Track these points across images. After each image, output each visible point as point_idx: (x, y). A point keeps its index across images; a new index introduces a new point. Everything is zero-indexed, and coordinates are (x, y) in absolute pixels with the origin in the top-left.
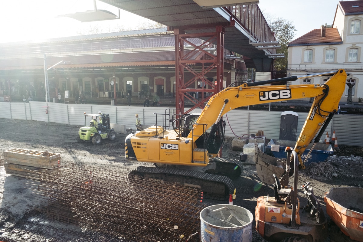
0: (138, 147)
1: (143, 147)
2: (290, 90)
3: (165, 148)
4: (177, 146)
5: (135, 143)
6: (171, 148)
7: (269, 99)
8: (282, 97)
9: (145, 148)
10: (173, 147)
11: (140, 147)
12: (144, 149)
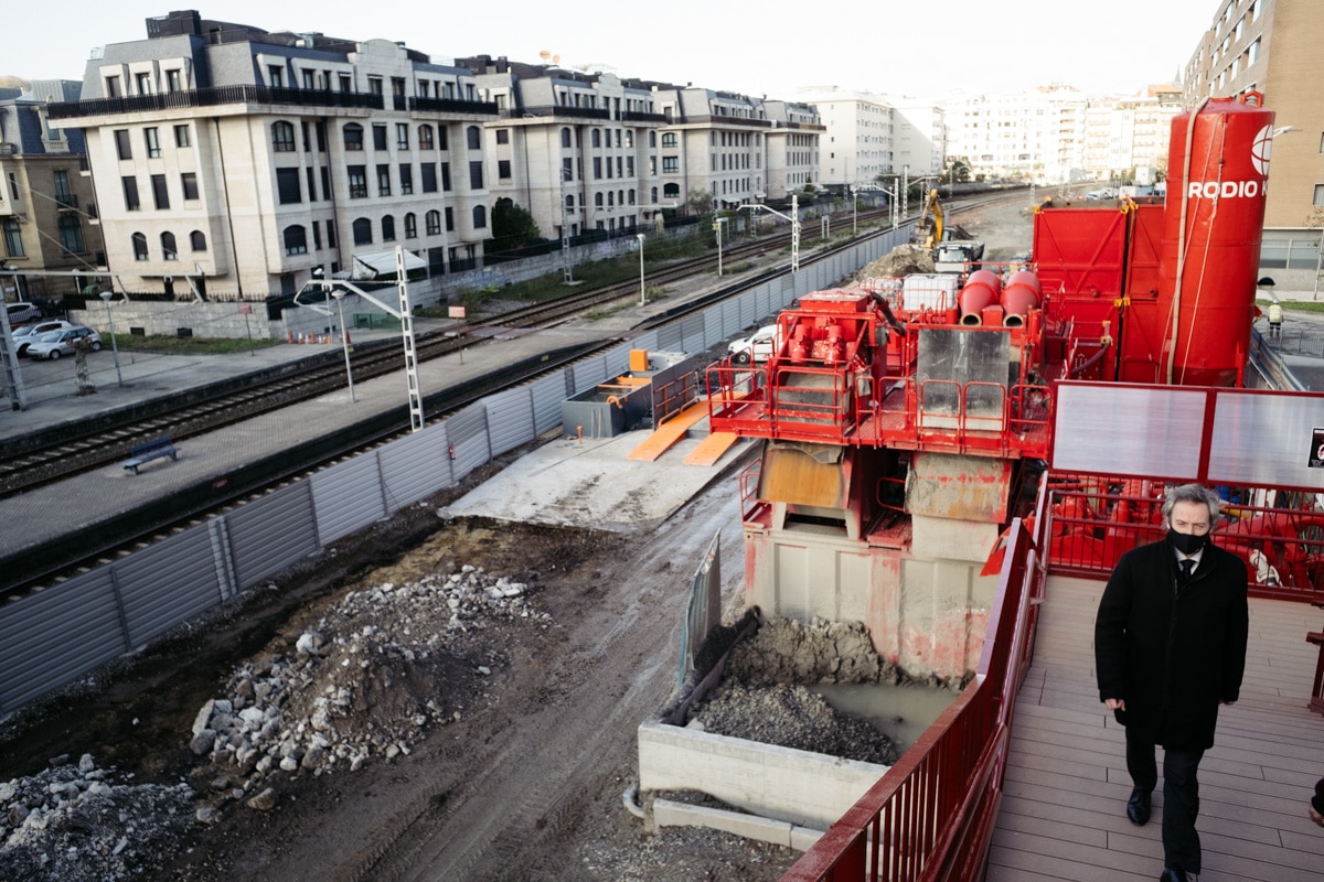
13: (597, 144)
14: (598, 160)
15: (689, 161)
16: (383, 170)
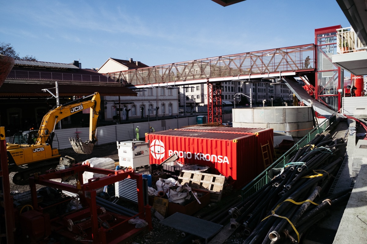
0: (17, 155)
1: (20, 155)
2: (82, 105)
3: (36, 151)
4: (43, 148)
5: (13, 153)
6: (40, 150)
7: (75, 111)
8: (80, 109)
9: (22, 154)
10: (41, 149)
11: (18, 155)
12: (21, 156)
13: (259, 86)
14: (259, 89)
15: (276, 91)
16: (226, 87)
